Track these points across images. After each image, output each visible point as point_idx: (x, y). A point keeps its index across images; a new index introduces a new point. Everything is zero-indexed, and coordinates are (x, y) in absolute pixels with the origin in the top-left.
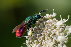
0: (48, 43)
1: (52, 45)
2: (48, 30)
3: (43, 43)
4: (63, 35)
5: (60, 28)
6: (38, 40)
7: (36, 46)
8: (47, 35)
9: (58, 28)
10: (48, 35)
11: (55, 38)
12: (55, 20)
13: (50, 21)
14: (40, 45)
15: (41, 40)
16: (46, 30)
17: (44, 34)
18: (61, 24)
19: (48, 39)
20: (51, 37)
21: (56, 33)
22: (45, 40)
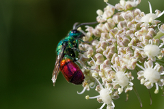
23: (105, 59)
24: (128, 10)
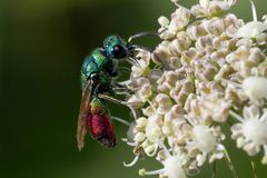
0: (207, 104)
1: (222, 110)
2: (207, 55)
3: (189, 105)
4: (260, 75)
5: (249, 47)
6: (171, 92)
7: (163, 116)
8: (202, 76)
9: (243, 48)
10: (206, 76)
11: (231, 86)
12: (232, 22)
13: (213, 24)
14: (178, 110)
15: (182, 92)
16: (200, 57)
17: (193, 73)
18: (253, 35)
19: (207, 91)
20: (219, 83)
21: (236, 66)
22: (195, 92)
23: (174, 103)
24: (214, 15)
